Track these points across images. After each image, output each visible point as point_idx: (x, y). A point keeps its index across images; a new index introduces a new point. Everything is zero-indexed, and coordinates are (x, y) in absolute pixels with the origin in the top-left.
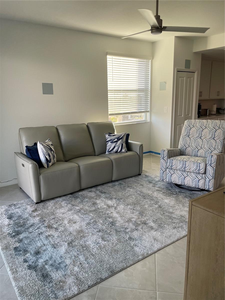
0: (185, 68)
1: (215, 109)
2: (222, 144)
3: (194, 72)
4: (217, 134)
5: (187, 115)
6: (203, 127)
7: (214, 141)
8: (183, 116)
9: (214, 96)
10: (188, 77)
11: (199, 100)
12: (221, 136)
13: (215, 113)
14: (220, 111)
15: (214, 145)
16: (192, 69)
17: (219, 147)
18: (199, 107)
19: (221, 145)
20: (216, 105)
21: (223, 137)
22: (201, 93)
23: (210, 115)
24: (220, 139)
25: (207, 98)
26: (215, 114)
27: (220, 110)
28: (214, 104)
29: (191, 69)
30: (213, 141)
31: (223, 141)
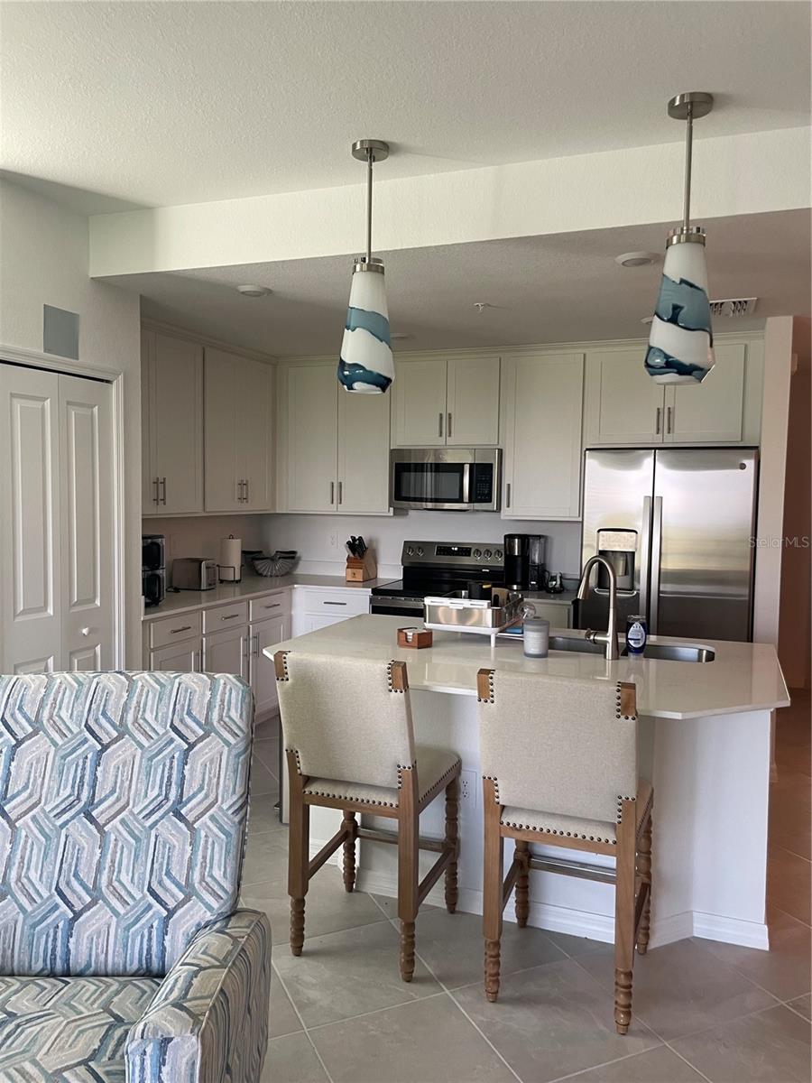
0: (45, 351)
1: (235, 559)
2: (234, 841)
3: (108, 381)
4: (198, 775)
5: (79, 603)
6: (101, 726)
7: (179, 830)
8: (50, 611)
9: (224, 502)
10: (68, 403)
11: (143, 520)
12: (225, 790)
13: (237, 578)
14: (260, 565)
15: (181, 866)
16: (87, 360)
17: (218, 873)
18: (152, 554)
19: (227, 852)
20: (239, 540)
21: (234, 792)
22: (161, 486)
23: (218, 584)
24: (220, 808)
25: (193, 507)
26: (237, 582)
27: (257, 562)
28: (232, 537)
29: (80, 360)
30: (170, 830)
31: (237, 819)
